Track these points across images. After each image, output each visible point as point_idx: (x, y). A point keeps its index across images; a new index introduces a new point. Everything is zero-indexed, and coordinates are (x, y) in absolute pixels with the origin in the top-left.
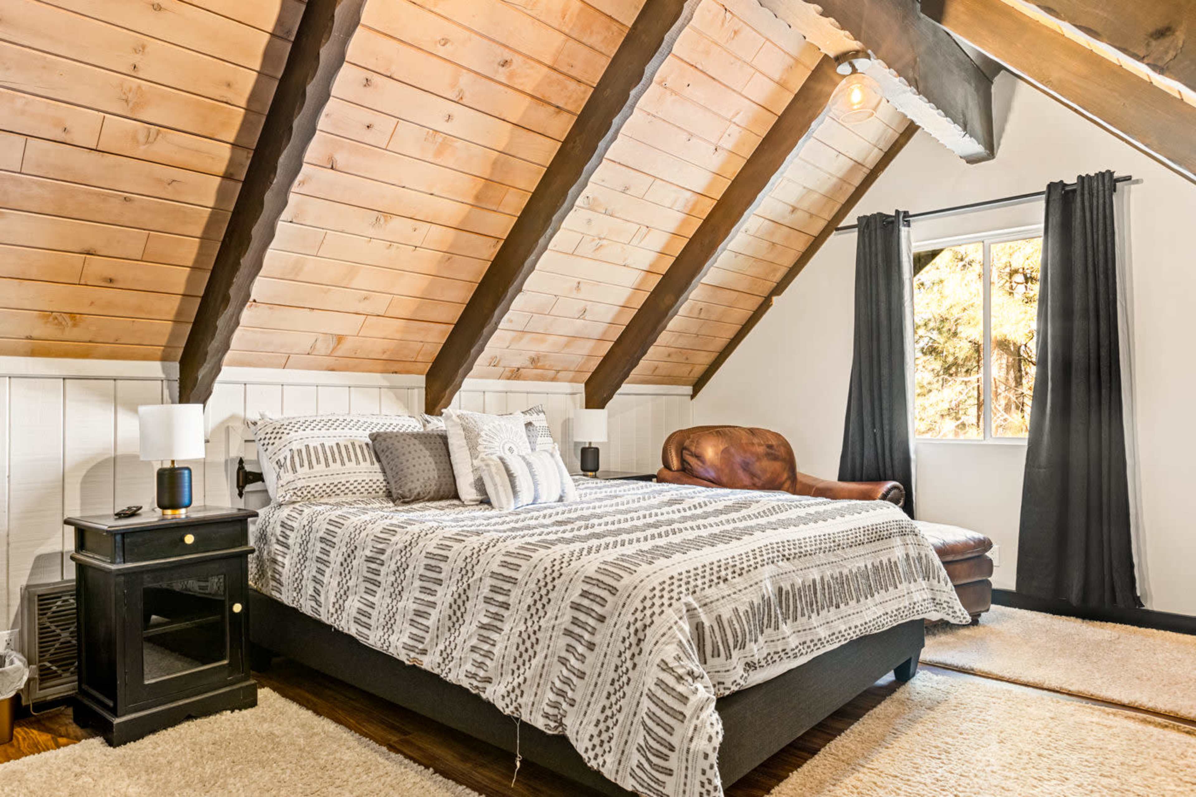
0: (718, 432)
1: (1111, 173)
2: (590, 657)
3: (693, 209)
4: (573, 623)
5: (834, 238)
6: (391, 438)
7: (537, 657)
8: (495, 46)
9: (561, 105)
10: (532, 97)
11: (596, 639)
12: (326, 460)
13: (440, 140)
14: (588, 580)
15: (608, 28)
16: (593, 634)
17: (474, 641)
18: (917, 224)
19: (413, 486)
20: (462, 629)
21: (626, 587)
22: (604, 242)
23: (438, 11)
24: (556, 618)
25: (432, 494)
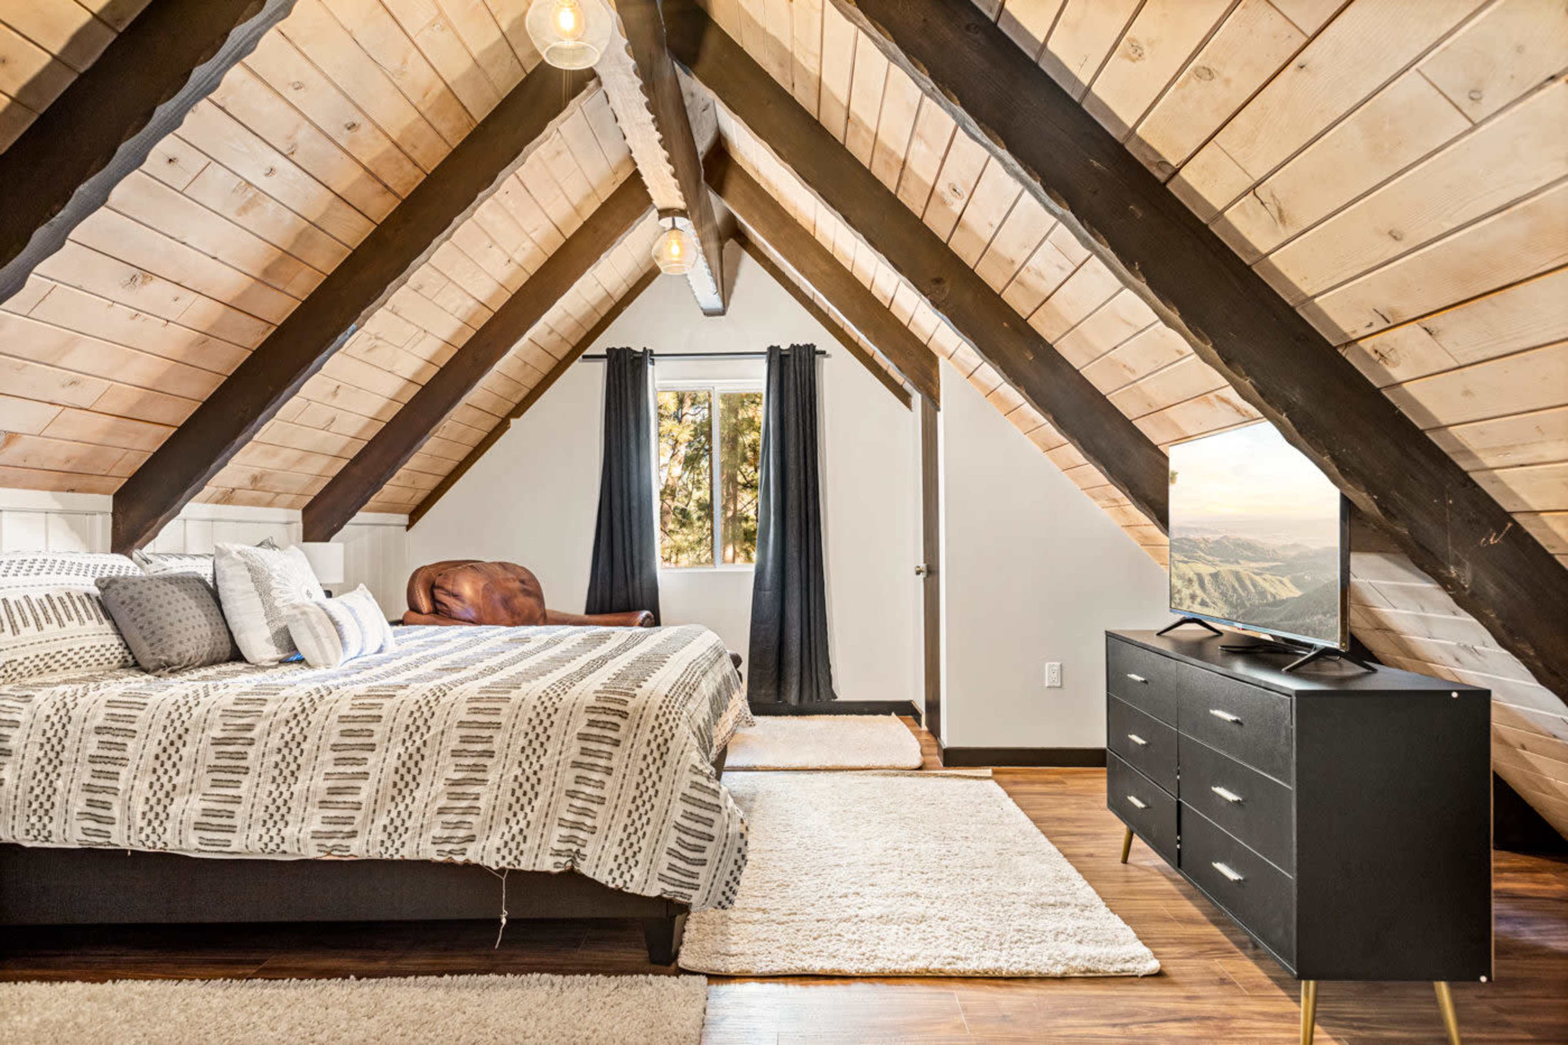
0: (472, 567)
1: (812, 346)
2: (609, 781)
3: (471, 318)
4: (582, 754)
5: (577, 366)
6: (135, 584)
7: (540, 798)
8: (349, 106)
9: (390, 185)
10: (365, 168)
11: (614, 763)
12: (37, 620)
13: (250, 195)
14: (591, 709)
15: (460, 119)
16: (610, 759)
17: (443, 802)
18: (660, 363)
19: (183, 648)
20: (417, 794)
21: (635, 710)
22: (380, 343)
23: (304, 49)
24: (560, 753)
25: (205, 658)
